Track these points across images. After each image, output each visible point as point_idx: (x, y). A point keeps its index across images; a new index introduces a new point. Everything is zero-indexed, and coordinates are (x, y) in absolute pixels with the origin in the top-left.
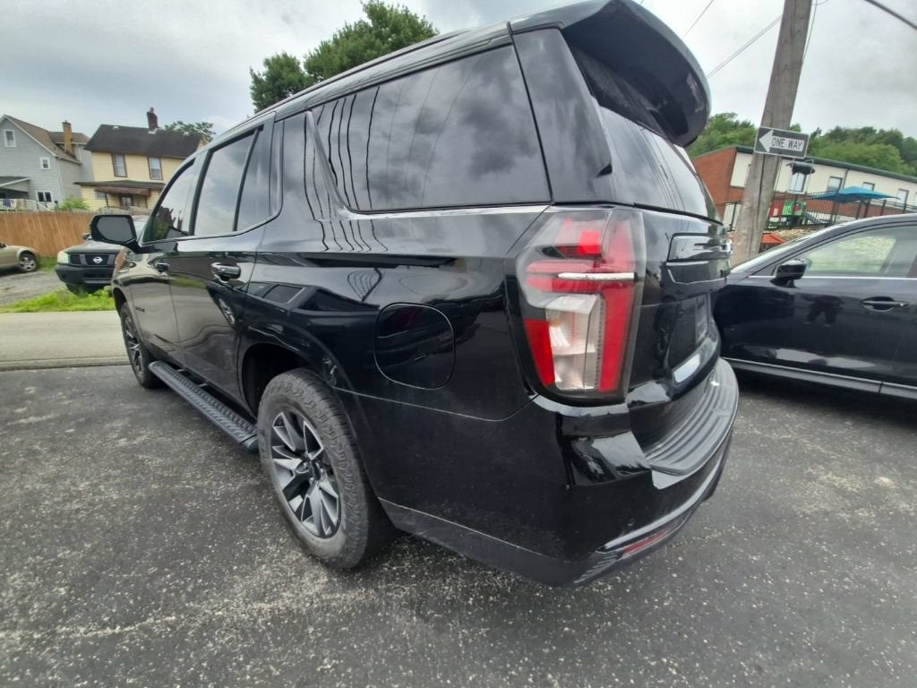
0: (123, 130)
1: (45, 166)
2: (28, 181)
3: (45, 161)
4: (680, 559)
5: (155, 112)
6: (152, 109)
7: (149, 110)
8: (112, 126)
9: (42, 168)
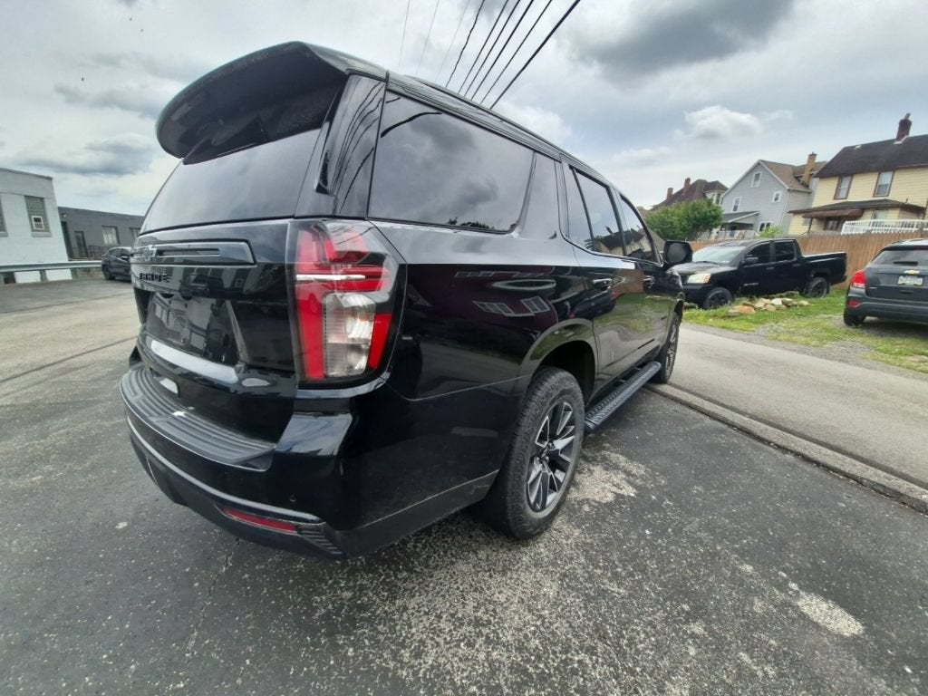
0: (866, 147)
1: (776, 199)
2: (757, 215)
3: (778, 195)
4: (197, 584)
5: (910, 119)
6: (908, 115)
7: (903, 118)
8: (854, 147)
9: (773, 201)
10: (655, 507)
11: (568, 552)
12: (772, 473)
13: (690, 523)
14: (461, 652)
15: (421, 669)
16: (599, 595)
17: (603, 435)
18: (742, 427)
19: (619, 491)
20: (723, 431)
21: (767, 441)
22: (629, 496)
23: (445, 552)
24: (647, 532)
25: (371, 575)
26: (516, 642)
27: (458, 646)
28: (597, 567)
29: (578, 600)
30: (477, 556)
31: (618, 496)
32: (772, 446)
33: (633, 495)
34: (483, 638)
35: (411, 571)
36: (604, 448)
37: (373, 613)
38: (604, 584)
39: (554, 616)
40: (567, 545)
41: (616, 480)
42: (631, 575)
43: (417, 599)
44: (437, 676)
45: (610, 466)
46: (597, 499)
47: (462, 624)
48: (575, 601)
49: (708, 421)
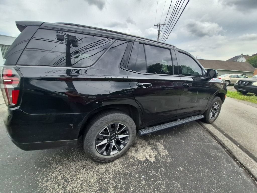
10: (156, 169)
11: (111, 172)
12: (224, 174)
13: (163, 180)
14: (55, 186)
15: (44, 185)
16: (104, 190)
17: (164, 137)
18: (230, 150)
19: (149, 158)
20: (218, 149)
21: (237, 159)
22: (150, 161)
23: (80, 158)
24: (143, 177)
25: (60, 156)
26: (69, 191)
27: (56, 184)
28: (114, 180)
29: (97, 188)
30: (86, 162)
31: (147, 160)
32: (237, 163)
33: (152, 161)
34: (63, 185)
35: (68, 159)
36: (159, 142)
37: (50, 166)
38: (109, 187)
39: (85, 189)
40: (113, 169)
41: (152, 154)
42: (121, 189)
43: (61, 167)
44: (45, 189)
45: (155, 148)
46: (138, 158)
47: (63, 179)
48: (95, 188)
49: (215, 143)
